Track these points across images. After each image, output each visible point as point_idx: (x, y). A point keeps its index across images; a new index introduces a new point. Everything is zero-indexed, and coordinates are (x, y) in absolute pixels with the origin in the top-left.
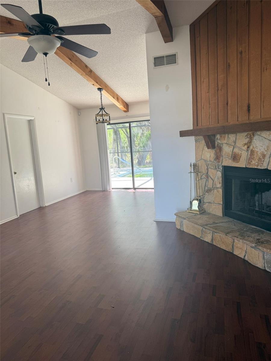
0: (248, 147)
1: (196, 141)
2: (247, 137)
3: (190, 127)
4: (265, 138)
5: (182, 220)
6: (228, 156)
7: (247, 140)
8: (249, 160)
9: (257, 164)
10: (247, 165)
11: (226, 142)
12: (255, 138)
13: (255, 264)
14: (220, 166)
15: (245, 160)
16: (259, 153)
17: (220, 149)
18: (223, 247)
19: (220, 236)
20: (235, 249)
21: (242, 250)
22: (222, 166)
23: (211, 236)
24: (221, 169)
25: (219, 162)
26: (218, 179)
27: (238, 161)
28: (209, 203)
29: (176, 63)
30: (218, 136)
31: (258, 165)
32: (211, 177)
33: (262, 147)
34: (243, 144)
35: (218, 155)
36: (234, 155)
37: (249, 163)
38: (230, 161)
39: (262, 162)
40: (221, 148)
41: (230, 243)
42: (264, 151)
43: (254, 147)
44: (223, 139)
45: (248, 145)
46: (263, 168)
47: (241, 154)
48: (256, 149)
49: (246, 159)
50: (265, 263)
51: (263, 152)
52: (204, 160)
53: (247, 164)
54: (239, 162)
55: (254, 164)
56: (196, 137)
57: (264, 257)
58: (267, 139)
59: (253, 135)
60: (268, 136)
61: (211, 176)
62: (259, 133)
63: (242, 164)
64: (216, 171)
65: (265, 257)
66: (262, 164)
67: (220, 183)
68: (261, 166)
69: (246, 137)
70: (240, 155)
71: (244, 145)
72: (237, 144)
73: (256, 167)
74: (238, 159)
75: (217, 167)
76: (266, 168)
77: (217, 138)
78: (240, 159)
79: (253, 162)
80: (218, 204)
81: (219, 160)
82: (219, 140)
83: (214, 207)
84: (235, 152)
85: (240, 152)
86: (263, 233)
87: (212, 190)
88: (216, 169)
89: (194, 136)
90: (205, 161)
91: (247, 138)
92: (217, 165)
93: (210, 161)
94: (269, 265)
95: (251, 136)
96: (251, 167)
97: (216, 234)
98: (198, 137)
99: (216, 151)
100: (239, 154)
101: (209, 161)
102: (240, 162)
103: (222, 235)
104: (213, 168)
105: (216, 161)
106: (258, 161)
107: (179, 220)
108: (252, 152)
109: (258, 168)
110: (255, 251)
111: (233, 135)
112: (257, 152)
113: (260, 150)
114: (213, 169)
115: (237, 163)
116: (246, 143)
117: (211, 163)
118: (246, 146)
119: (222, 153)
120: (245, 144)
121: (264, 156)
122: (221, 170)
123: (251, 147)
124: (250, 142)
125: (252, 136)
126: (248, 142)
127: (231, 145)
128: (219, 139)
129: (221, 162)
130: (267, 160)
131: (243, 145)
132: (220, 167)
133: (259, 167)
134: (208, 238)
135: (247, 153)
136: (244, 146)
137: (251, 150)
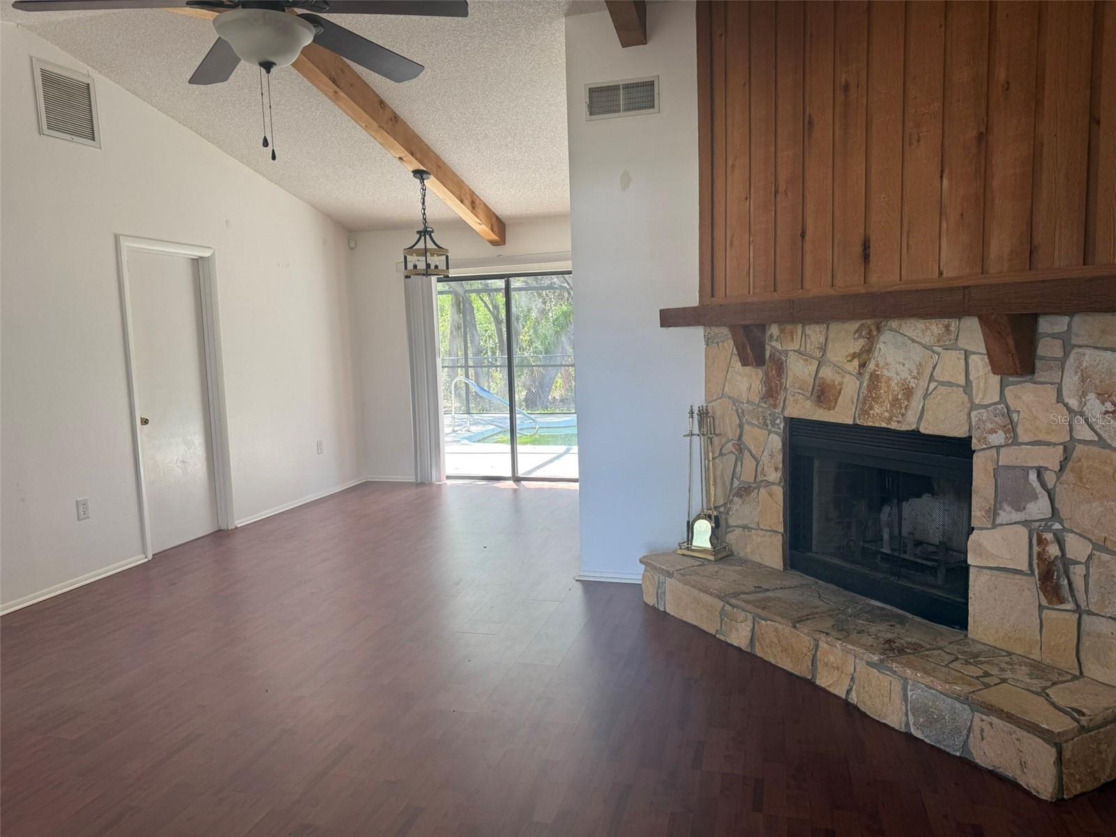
0: (863, 365)
1: (708, 341)
2: (860, 336)
3: (691, 298)
4: (913, 341)
5: (662, 578)
6: (802, 389)
7: (857, 345)
8: (864, 403)
9: (887, 414)
10: (859, 419)
11: (796, 348)
12: (882, 338)
13: (879, 716)
14: (779, 418)
15: (853, 402)
16: (893, 384)
17: (780, 367)
18: (787, 665)
19: (776, 630)
20: (819, 669)
21: (842, 672)
22: (785, 418)
23: (749, 629)
24: (782, 426)
25: (775, 406)
26: (772, 456)
27: (833, 404)
28: (745, 527)
29: (653, 107)
30: (774, 330)
31: (890, 420)
32: (750, 452)
33: (904, 365)
34: (846, 354)
35: (773, 385)
36: (819, 386)
37: (865, 413)
38: (808, 404)
39: (903, 411)
40: (782, 364)
41: (805, 650)
42: (909, 377)
43: (881, 366)
44: (789, 338)
45: (863, 357)
46: (904, 428)
47: (841, 384)
48: (886, 373)
49: (855, 401)
50: (909, 713)
51: (905, 380)
52: (729, 398)
53: (859, 415)
54: (834, 409)
55: (880, 417)
56: (708, 330)
57: (905, 695)
58: (919, 343)
59: (879, 329)
60: (920, 335)
61: (752, 448)
62: (894, 324)
63: (843, 414)
64: (767, 432)
65: (910, 694)
66: (903, 415)
67: (776, 469)
68: (899, 422)
69: (856, 336)
70: (839, 387)
71: (849, 359)
72: (829, 354)
73: (884, 425)
74: (832, 398)
75: (769, 422)
76: (914, 427)
77: (771, 336)
78: (836, 400)
79: (877, 410)
80: (771, 533)
81: (776, 400)
82: (777, 341)
83: (759, 540)
84: (823, 378)
85: (838, 379)
86: (902, 621)
87: (753, 491)
88: (767, 426)
89: (702, 327)
90: (735, 401)
91: (858, 338)
92: (770, 415)
93: (748, 402)
94: (921, 720)
95: (871, 331)
96: (870, 424)
97: (763, 622)
98: (715, 330)
99: (766, 374)
100: (836, 383)
101: (745, 401)
102: (836, 409)
103: (780, 627)
104: (756, 423)
105: (765, 403)
106: (892, 405)
107: (654, 578)
108: (875, 379)
109: (889, 427)
110: (881, 676)
111: (817, 328)
112: (889, 379)
113: (897, 374)
114: (757, 426)
115: (829, 409)
116: (855, 353)
117: (751, 408)
118: (856, 363)
119: (784, 380)
120: (854, 356)
121: (909, 392)
122: (780, 428)
123: (871, 366)
124: (868, 350)
125: (875, 333)
126: (861, 350)
127: (812, 357)
128: (775, 337)
129: (782, 405)
130: (916, 403)
131: (847, 357)
132: (778, 421)
133: (894, 426)
134: (739, 637)
135: (859, 382)
136: (850, 361)
137: (871, 374)
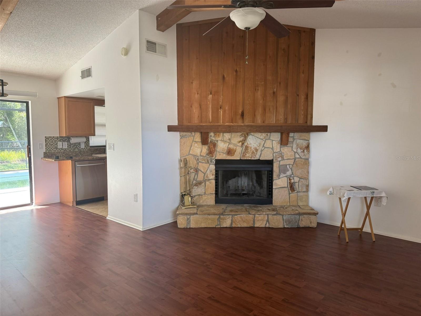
0: (243, 144)
1: (182, 137)
2: (242, 136)
3: (176, 123)
4: (258, 138)
5: (188, 217)
6: (223, 151)
7: (242, 139)
8: (244, 153)
9: (250, 156)
10: (242, 158)
11: (221, 139)
12: (249, 137)
13: (277, 226)
14: (214, 160)
15: (240, 154)
16: (252, 148)
17: (215, 145)
18: (245, 225)
19: (241, 217)
20: (256, 222)
21: (263, 220)
22: (216, 160)
24: (215, 162)
25: (212, 156)
26: (211, 171)
27: (233, 155)
28: (199, 195)
30: (212, 134)
31: (251, 157)
32: (201, 171)
33: (255, 144)
34: (237, 141)
35: (212, 150)
36: (228, 150)
37: (244, 156)
38: (224, 155)
39: (255, 155)
40: (215, 144)
41: (251, 219)
42: (257, 147)
43: (248, 144)
44: (218, 136)
45: (243, 142)
46: (256, 159)
47: (236, 149)
48: (250, 146)
49: (240, 153)
50: (284, 223)
51: (256, 147)
52: (192, 155)
53: (242, 157)
54: (233, 156)
55: (248, 156)
56: (182, 133)
58: (260, 138)
59: (248, 135)
60: (260, 136)
61: (202, 170)
62: (252, 134)
63: (236, 157)
64: (209, 164)
65: (284, 218)
66: (255, 156)
67: (213, 175)
68: (254, 158)
69: (241, 136)
70: (235, 150)
71: (238, 142)
72: (232, 141)
73: (250, 159)
74: (233, 153)
75: (209, 161)
76: (258, 159)
77: (211, 136)
78: (234, 153)
79: (248, 155)
80: (210, 195)
81: (213, 155)
82: (213, 137)
83: (206, 198)
84: (230, 148)
85: (235, 148)
87: (203, 183)
88: (209, 162)
89: (179, 132)
90: (194, 156)
91: (241, 137)
92: (210, 159)
93: (201, 155)
94: (288, 223)
95: (245, 135)
96: (245, 159)
97: (236, 216)
98: (185, 133)
99: (209, 147)
100: (234, 149)
101: (199, 156)
102: (234, 156)
103: (242, 215)
104: (204, 162)
105: (208, 156)
106: (252, 154)
107: (184, 218)
108: (247, 148)
109: (251, 159)
110: (277, 217)
111: (228, 134)
112: (251, 147)
113: (253, 146)
114: (205, 163)
115: (232, 156)
116: (240, 141)
117: (202, 158)
118: (241, 143)
119: (216, 149)
120: (240, 142)
121: (257, 150)
122: (214, 163)
123: (246, 144)
124: (245, 140)
125: (247, 136)
126: (242, 140)
127: (226, 142)
128: (212, 136)
129: (215, 156)
130: (259, 153)
131: (237, 142)
132: (213, 161)
133: (253, 159)
134: (227, 223)
135: (242, 149)
136: (239, 143)
137: (246, 146)
